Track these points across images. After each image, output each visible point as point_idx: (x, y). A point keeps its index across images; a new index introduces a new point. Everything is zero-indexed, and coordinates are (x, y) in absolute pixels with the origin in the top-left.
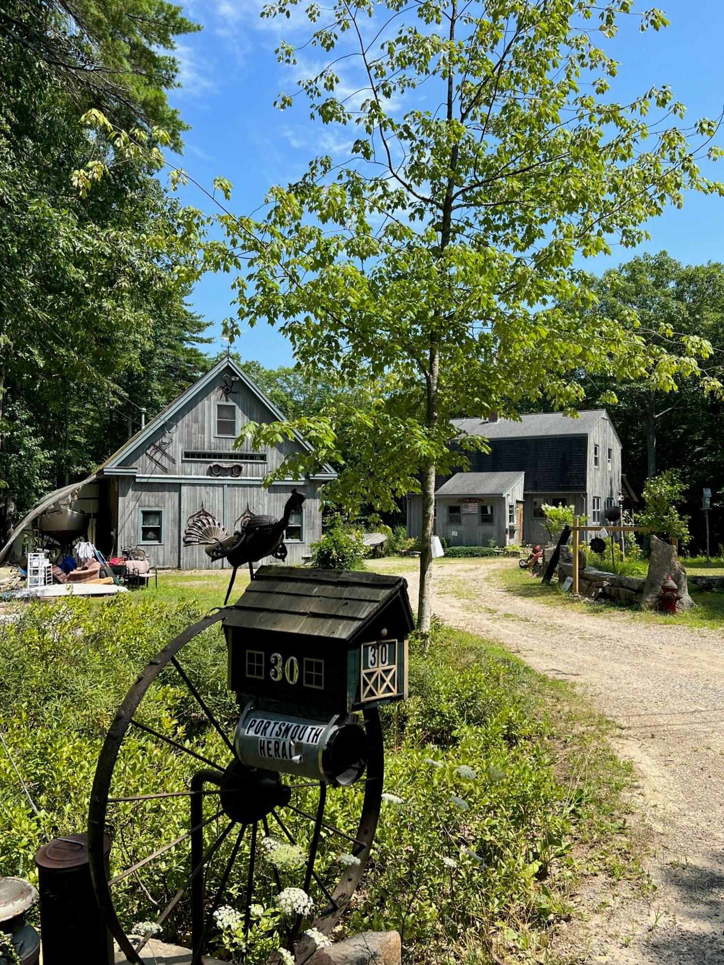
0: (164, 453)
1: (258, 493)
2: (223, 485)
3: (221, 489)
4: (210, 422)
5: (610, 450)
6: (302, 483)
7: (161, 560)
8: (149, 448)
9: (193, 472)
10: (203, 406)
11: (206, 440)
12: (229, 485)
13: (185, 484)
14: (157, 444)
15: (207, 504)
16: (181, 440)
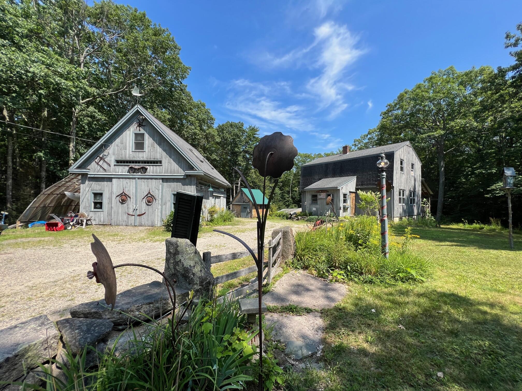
0: (104, 161)
1: (156, 183)
2: (135, 178)
3: (134, 180)
4: (129, 142)
5: (413, 165)
6: (182, 177)
7: (102, 220)
8: (96, 158)
9: (120, 171)
10: (126, 134)
11: (127, 153)
12: (138, 178)
13: (114, 178)
14: (101, 156)
15: (127, 189)
16: (114, 154)
